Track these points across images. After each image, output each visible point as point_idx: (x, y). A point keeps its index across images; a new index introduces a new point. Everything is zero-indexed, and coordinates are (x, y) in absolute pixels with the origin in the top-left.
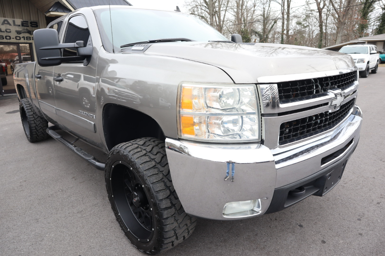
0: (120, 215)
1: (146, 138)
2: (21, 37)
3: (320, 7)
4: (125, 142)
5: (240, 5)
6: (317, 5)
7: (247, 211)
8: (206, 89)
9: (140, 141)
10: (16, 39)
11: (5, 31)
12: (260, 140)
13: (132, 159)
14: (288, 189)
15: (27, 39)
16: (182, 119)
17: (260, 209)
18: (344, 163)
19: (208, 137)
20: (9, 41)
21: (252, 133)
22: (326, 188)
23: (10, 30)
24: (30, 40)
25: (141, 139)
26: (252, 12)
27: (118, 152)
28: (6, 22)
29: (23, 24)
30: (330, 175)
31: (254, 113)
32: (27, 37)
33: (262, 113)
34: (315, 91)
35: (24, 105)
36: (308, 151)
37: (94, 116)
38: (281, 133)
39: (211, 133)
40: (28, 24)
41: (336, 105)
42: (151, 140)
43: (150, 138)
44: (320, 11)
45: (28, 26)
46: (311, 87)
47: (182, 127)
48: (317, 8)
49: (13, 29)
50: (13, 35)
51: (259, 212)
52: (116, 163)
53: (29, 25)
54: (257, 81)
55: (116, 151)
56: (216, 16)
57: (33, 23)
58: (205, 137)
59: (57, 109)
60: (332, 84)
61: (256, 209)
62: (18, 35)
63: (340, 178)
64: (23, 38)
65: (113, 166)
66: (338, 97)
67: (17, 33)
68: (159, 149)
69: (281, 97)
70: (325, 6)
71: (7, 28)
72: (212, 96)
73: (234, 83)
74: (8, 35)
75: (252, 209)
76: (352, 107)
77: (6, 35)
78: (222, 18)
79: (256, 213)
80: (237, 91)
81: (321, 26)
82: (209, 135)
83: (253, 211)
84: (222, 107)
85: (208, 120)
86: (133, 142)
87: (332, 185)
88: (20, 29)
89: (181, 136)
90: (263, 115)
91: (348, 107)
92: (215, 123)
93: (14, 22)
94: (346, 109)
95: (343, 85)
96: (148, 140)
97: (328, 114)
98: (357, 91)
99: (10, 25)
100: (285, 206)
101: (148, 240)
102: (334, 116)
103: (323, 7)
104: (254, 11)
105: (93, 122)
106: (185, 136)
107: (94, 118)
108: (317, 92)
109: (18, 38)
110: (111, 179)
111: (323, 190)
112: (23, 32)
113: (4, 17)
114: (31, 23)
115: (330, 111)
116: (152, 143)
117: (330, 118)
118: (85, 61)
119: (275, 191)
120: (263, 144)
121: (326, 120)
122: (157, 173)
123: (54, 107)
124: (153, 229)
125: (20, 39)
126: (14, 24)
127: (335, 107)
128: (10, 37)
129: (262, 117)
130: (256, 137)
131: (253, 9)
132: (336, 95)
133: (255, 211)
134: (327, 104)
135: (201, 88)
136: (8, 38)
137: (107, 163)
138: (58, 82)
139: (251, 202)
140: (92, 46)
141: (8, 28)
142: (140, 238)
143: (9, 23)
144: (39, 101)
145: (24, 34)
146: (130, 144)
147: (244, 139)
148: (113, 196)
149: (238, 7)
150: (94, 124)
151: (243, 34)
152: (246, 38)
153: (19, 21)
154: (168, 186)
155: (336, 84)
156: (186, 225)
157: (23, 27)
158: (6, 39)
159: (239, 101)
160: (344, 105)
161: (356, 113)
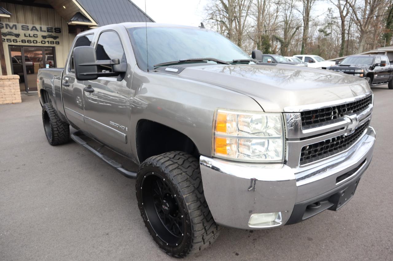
0: (149, 222)
1: (175, 152)
2: (46, 41)
3: (343, 15)
4: (157, 155)
5: (261, 10)
6: (340, 13)
7: (270, 222)
8: (238, 115)
9: (171, 155)
10: (42, 43)
11: (33, 36)
12: (284, 161)
13: (165, 171)
14: (306, 204)
15: (51, 44)
16: (217, 140)
17: (281, 220)
18: (357, 181)
19: (238, 157)
20: (36, 45)
21: (276, 154)
22: (340, 203)
23: (37, 35)
24: (54, 44)
25: (170, 153)
26: (275, 17)
27: (151, 164)
28: (34, 29)
29: (49, 30)
30: (344, 192)
31: (279, 138)
32: (51, 42)
33: (287, 137)
34: (333, 117)
35: (48, 110)
36: (324, 170)
37: (127, 128)
38: (302, 154)
39: (241, 153)
40: (52, 30)
41: (351, 129)
42: (180, 154)
43: (178, 152)
44: (343, 18)
45: (53, 32)
46: (330, 114)
47: (215, 146)
48: (340, 16)
49: (40, 34)
50: (39, 39)
51: (280, 223)
52: (148, 174)
53: (54, 30)
54: (284, 110)
55: (148, 163)
56: (237, 21)
57: (57, 29)
58: (235, 157)
59: (85, 118)
60: (348, 110)
61: (277, 221)
62: (44, 40)
63: (353, 194)
64: (48, 43)
65: (145, 177)
66: (353, 122)
67: (43, 38)
68: (190, 163)
69: (303, 124)
70: (348, 14)
71: (34, 34)
72: (243, 121)
73: (264, 111)
74: (35, 40)
75: (273, 220)
76: (366, 128)
77: (33, 40)
78: (242, 23)
79: (277, 223)
80: (265, 118)
81: (343, 34)
82: (239, 155)
83: (274, 222)
84: (251, 131)
85: (239, 141)
86: (164, 155)
87: (345, 201)
88: (45, 34)
89: (214, 154)
90: (287, 139)
91: (362, 129)
92: (244, 145)
93: (41, 28)
94: (360, 131)
95: (358, 110)
96: (177, 153)
97: (344, 137)
98: (372, 113)
99: (38, 31)
100: (303, 219)
101: (177, 244)
102: (349, 139)
103: (347, 15)
104: (277, 16)
105: (125, 134)
106: (218, 154)
107: (127, 130)
108: (335, 118)
109: (44, 42)
110: (141, 188)
111: (337, 204)
112: (48, 37)
113: (33, 24)
114: (55, 29)
115: (346, 134)
116: (183, 157)
117: (346, 140)
118: (119, 76)
119: (295, 205)
120: (286, 164)
121: (342, 142)
122: (189, 185)
123: (82, 115)
124: (183, 234)
125: (45, 43)
126: (41, 30)
127: (350, 131)
128: (37, 41)
129: (287, 141)
130: (280, 158)
131: (275, 14)
132: (351, 120)
133: (276, 222)
134: (343, 128)
135: (234, 115)
136: (35, 42)
137: (139, 173)
138: (88, 93)
139: (273, 214)
140: (126, 64)
141: (36, 34)
142: (168, 243)
143: (36, 30)
144: (65, 108)
145: (49, 38)
146: (161, 157)
147: (269, 159)
148: (143, 204)
149: (259, 12)
150: (126, 136)
151: (264, 40)
152: (267, 44)
153: (44, 28)
154: (199, 198)
155: (352, 109)
156: (213, 232)
157: (48, 33)
158: (33, 43)
159: (267, 127)
160: (359, 128)
161: (370, 132)
